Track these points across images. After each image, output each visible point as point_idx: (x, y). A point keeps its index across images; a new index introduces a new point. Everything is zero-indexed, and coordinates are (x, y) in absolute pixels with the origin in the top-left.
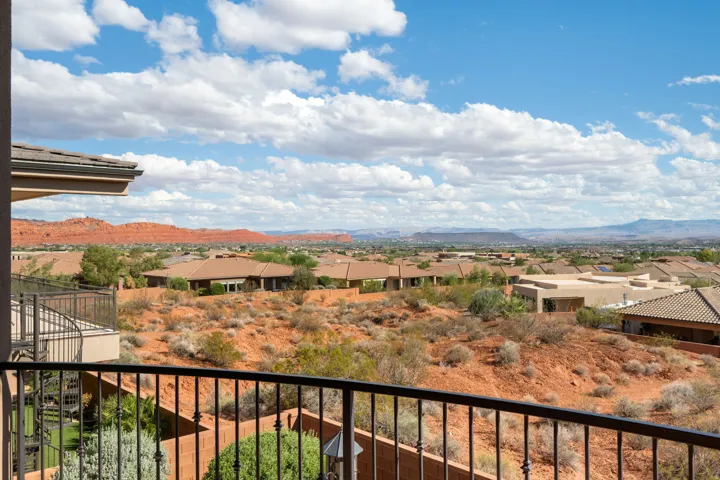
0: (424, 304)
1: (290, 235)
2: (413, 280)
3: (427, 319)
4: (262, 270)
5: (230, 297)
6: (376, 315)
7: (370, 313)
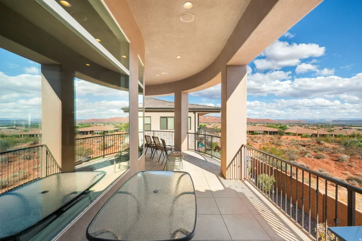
0: (322, 142)
1: (283, 120)
2: (323, 135)
3: (323, 147)
4: (268, 129)
5: (259, 136)
6: (304, 144)
7: (301, 143)
